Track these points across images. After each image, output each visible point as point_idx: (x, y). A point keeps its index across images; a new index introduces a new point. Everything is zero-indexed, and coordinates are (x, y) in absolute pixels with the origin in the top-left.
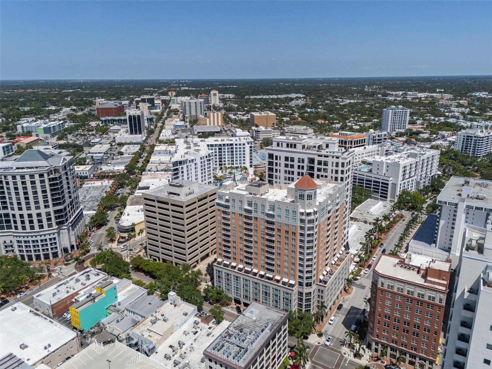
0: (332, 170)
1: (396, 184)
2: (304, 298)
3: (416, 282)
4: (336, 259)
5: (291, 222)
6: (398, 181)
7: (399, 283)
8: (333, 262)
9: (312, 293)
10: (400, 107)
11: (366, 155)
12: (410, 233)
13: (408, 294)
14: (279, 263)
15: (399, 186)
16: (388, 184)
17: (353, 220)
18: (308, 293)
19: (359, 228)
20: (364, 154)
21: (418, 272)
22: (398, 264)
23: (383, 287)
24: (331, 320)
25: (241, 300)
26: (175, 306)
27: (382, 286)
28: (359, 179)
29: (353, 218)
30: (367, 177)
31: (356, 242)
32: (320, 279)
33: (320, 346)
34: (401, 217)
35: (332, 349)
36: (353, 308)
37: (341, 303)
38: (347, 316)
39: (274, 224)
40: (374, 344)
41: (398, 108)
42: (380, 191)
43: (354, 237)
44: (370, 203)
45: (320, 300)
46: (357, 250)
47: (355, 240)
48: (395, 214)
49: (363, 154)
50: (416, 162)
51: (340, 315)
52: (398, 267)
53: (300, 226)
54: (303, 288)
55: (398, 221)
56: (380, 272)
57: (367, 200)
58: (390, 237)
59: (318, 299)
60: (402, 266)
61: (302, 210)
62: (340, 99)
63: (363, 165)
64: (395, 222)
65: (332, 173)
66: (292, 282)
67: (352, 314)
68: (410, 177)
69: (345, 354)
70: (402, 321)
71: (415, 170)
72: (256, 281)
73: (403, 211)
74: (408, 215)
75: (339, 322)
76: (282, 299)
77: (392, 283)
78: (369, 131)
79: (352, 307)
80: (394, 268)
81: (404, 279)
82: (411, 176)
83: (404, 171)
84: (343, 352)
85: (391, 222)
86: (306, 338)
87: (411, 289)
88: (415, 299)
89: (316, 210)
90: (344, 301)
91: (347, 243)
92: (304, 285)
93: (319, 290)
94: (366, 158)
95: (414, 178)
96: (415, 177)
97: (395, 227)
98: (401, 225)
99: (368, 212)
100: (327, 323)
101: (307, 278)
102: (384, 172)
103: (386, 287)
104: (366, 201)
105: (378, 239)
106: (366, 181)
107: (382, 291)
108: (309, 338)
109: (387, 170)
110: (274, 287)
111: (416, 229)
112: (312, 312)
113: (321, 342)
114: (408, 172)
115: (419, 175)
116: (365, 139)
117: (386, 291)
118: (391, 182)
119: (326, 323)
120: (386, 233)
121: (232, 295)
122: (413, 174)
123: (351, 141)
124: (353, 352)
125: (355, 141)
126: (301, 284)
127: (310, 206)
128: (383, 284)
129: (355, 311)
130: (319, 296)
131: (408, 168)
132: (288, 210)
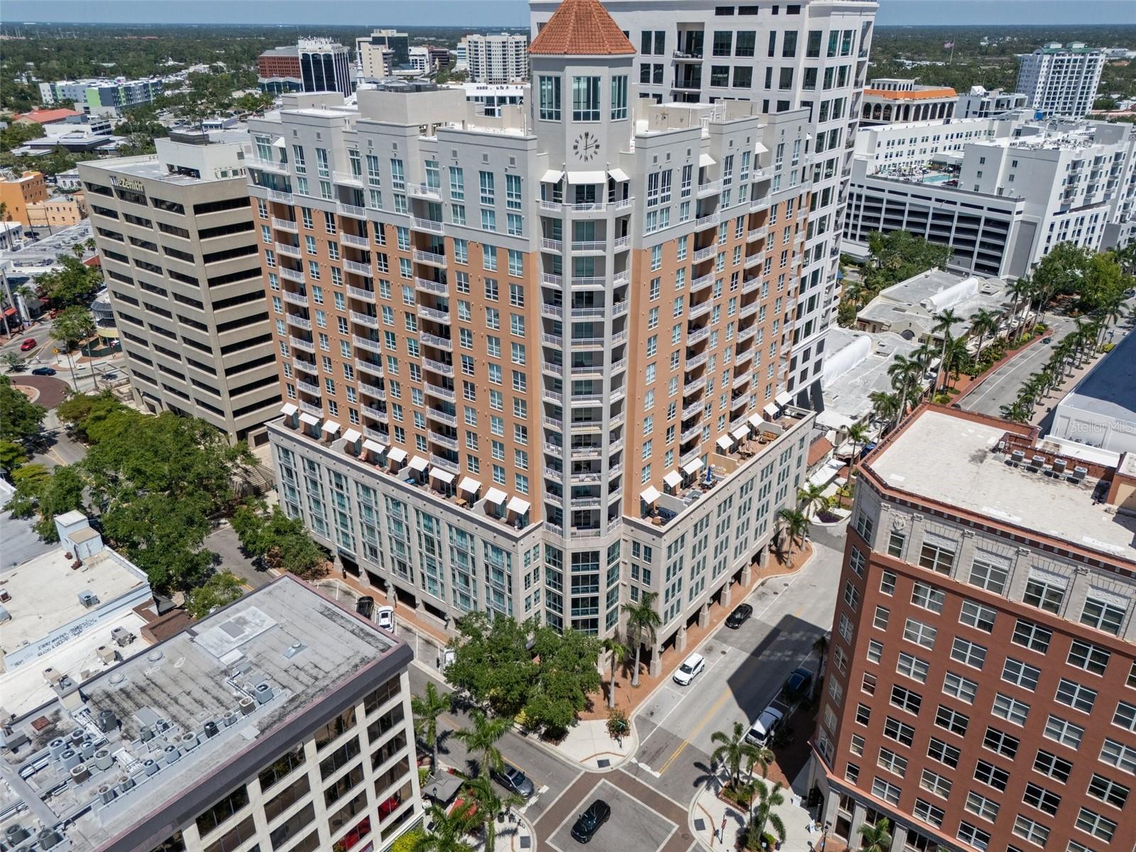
0: (769, 70)
1: (1035, 224)
2: (568, 573)
3: (1087, 541)
4: (741, 432)
5: (502, 234)
6: (1043, 216)
7: (989, 544)
8: (725, 442)
9: (603, 558)
10: (1078, 46)
11: (948, 143)
12: (1065, 379)
13: (1028, 599)
14: (472, 426)
15: (1044, 232)
16: (1005, 225)
17: (869, 328)
18: (586, 554)
19: (878, 349)
20: (942, 138)
21: (1102, 494)
22: (995, 449)
23: (898, 553)
24: (686, 669)
25: (357, 562)
26: (78, 565)
27: (891, 550)
28: (911, 213)
29: (868, 322)
30: (938, 205)
31: (856, 391)
32: (643, 502)
33: (606, 776)
34: (1042, 330)
35: (651, 798)
36: (790, 623)
37: (748, 599)
38: (757, 652)
39: (440, 250)
40: (833, 800)
41: (1070, 51)
42: (977, 249)
43: (855, 376)
44: (936, 279)
45: (642, 586)
46: (854, 418)
47: (854, 386)
48: (1018, 319)
49: (937, 138)
50: (1118, 156)
51: (729, 649)
52: (995, 465)
53: (545, 255)
54: (561, 533)
55: (1025, 342)
56: (893, 479)
57: (928, 273)
58: (988, 389)
59: (634, 582)
60: (1014, 462)
61: (552, 176)
62: (907, 59)
63: (934, 173)
64: (1013, 342)
65: (768, 86)
66: (519, 505)
67: (782, 647)
68: (1087, 206)
69: (700, 825)
70: (977, 729)
71: (1110, 184)
72: (397, 494)
73: (1048, 314)
74: (1061, 326)
75: (717, 676)
76: (481, 573)
77: (945, 537)
78: (969, 89)
79: (788, 618)
80: (973, 467)
81: (1016, 520)
82: (1093, 201)
83: (1071, 180)
84: (695, 814)
85: (1002, 340)
86: (556, 735)
87: (1053, 575)
88: (1066, 631)
89: (620, 176)
90: (761, 596)
91: (816, 386)
92: (567, 518)
93: (636, 545)
94: (947, 152)
95: (1101, 211)
96: (1106, 208)
97: (1013, 360)
98: (1034, 354)
99: (923, 305)
100: (669, 679)
101: (578, 493)
102: (998, 185)
103: (911, 558)
104: (922, 275)
105: (941, 392)
106: (936, 216)
107: (894, 573)
108: (569, 738)
109: (1012, 178)
110: (454, 519)
111: (1087, 369)
112: (604, 634)
113: (614, 761)
114: (1082, 185)
115: (1121, 203)
116: (951, 104)
117: (910, 575)
118: (1020, 217)
119: (661, 678)
120: (973, 375)
121: (333, 543)
122: (1098, 196)
123: (907, 108)
124: (740, 820)
125: (918, 107)
126: (555, 516)
127: (589, 151)
128: (900, 542)
129: (796, 636)
130: (635, 568)
131: (1086, 171)
132: (491, 175)
